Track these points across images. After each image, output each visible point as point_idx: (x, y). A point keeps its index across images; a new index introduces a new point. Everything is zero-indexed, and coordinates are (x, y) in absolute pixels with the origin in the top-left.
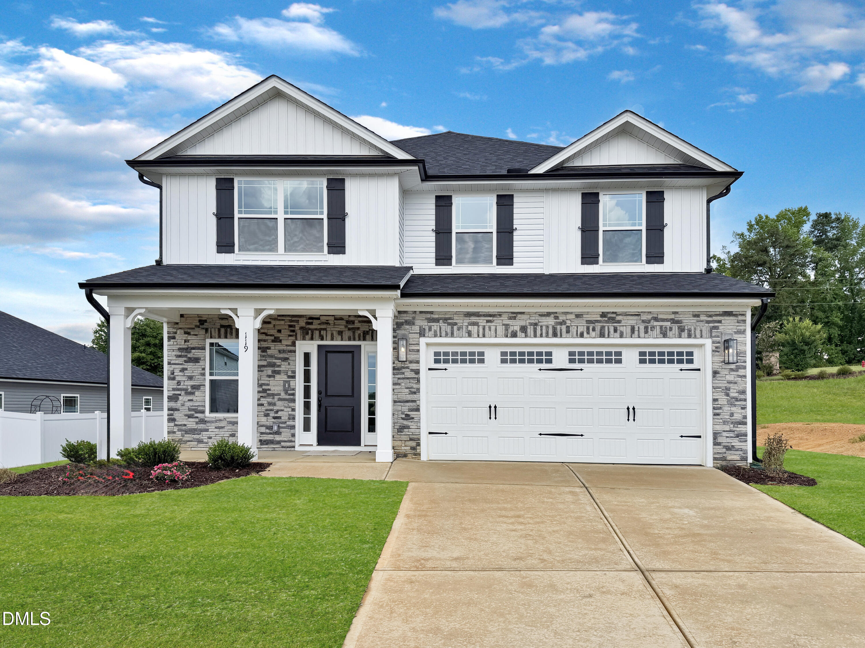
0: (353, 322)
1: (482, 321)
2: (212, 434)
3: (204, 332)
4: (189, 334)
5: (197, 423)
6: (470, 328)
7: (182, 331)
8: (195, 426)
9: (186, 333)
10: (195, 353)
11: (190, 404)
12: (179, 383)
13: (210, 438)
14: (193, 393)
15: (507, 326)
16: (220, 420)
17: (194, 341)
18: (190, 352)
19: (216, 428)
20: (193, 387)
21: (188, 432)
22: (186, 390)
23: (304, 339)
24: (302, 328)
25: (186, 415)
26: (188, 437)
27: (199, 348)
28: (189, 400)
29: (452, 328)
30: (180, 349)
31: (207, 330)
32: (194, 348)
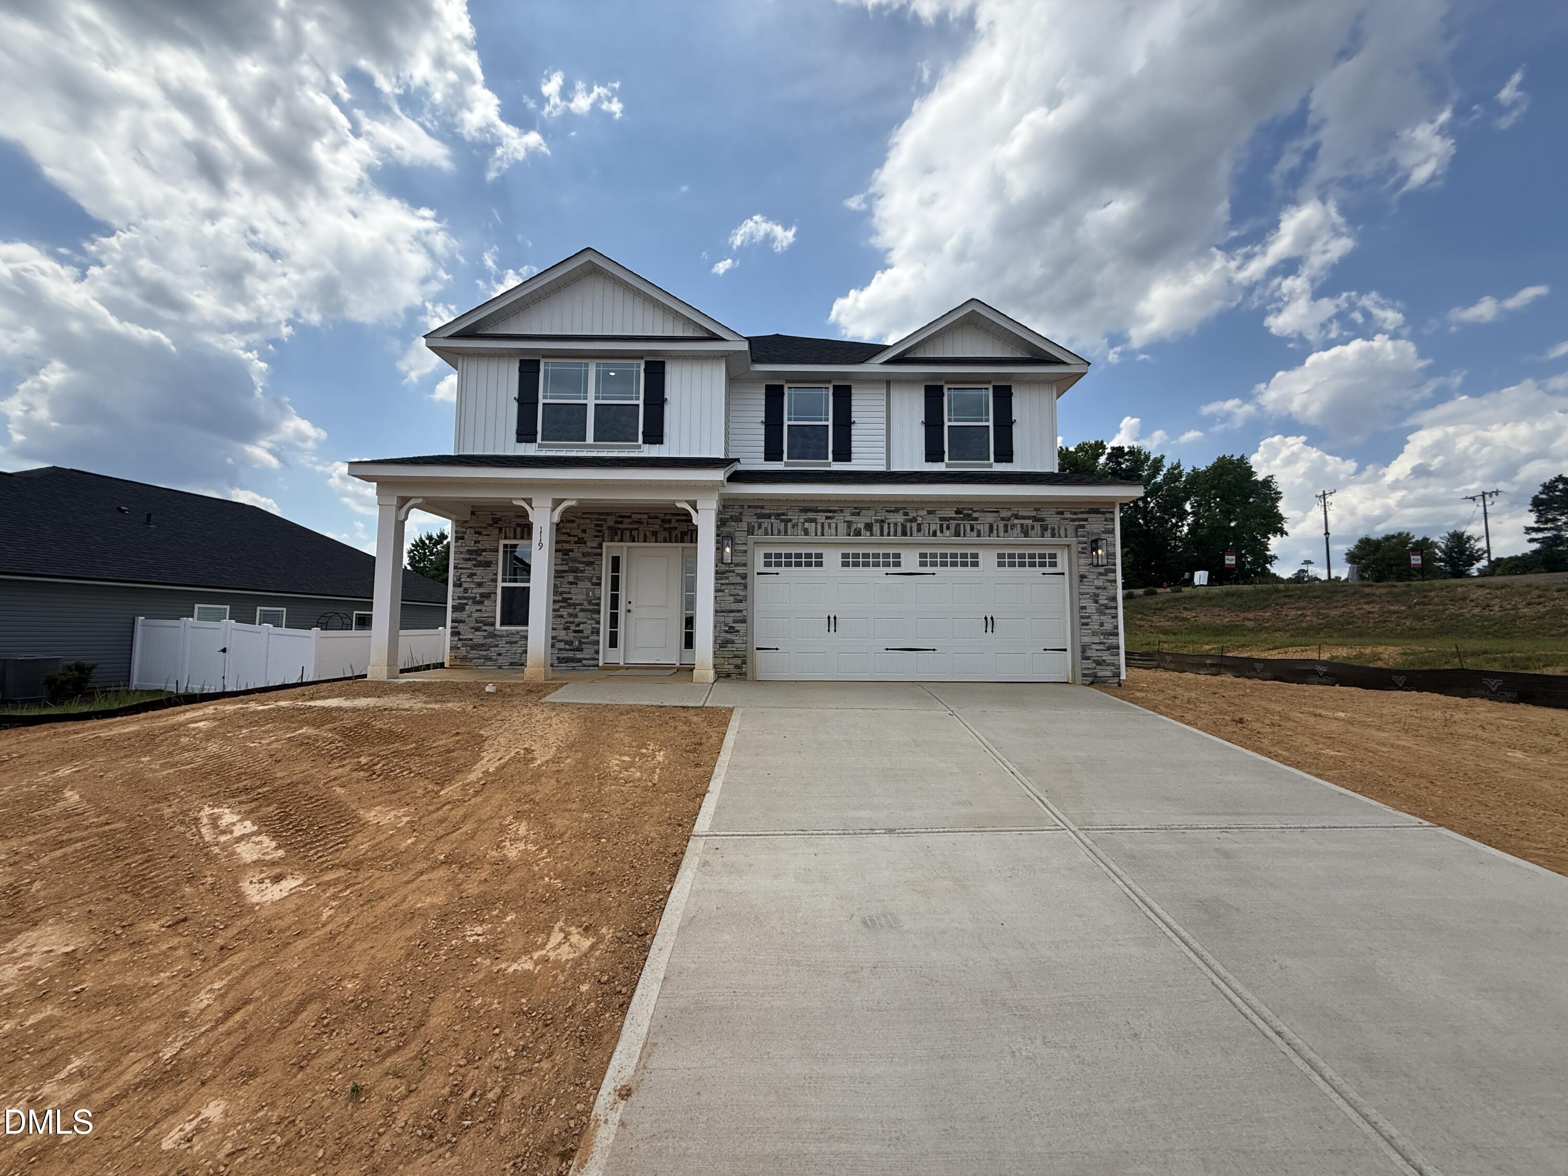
0: (670, 521)
1: (821, 518)
2: (503, 651)
3: (497, 531)
4: (480, 533)
5: (485, 637)
6: (806, 524)
7: (473, 531)
8: (482, 641)
9: (476, 533)
10: (487, 556)
11: (478, 614)
12: (466, 590)
13: (500, 654)
14: (481, 603)
15: (849, 523)
16: (513, 634)
17: (485, 543)
18: (481, 555)
19: (507, 643)
20: (482, 595)
21: (473, 647)
22: (474, 598)
23: (612, 541)
24: (609, 528)
25: (472, 628)
26: (474, 654)
27: (491, 551)
28: (477, 611)
29: (786, 525)
30: (470, 552)
31: (500, 530)
32: (485, 550)
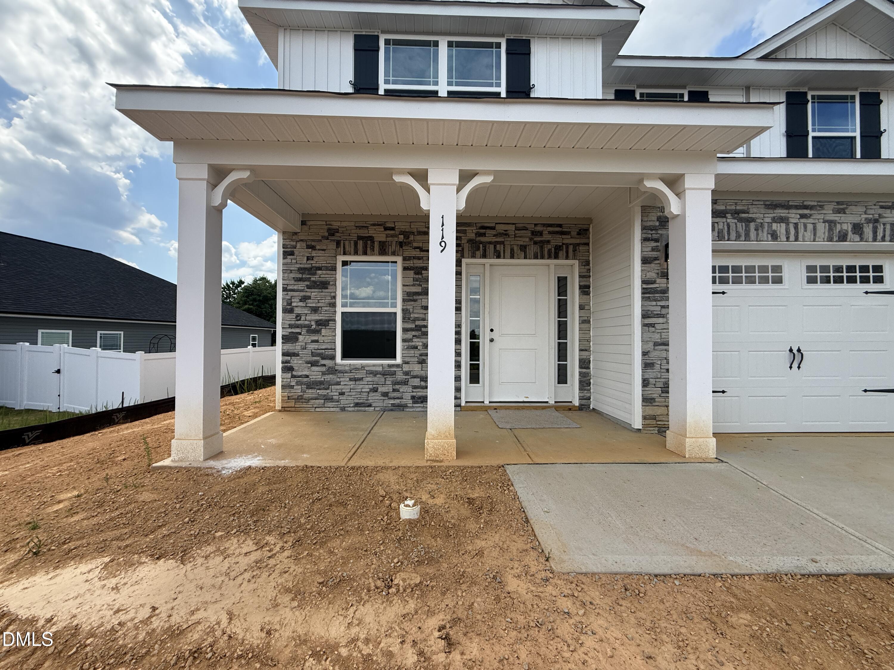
0: (541, 234)
1: (794, 216)
2: (346, 389)
3: (333, 246)
4: (313, 248)
5: (323, 374)
6: (774, 226)
7: (304, 244)
8: (320, 378)
9: (308, 247)
10: (321, 275)
11: (315, 346)
12: (298, 317)
13: (342, 394)
14: (318, 332)
16: (357, 369)
17: (320, 259)
18: (315, 274)
19: (351, 380)
20: (319, 323)
21: (310, 386)
22: (309, 326)
23: (473, 256)
24: (470, 241)
25: (307, 363)
26: (310, 393)
27: (327, 269)
28: (313, 341)
30: (301, 270)
31: (338, 243)
